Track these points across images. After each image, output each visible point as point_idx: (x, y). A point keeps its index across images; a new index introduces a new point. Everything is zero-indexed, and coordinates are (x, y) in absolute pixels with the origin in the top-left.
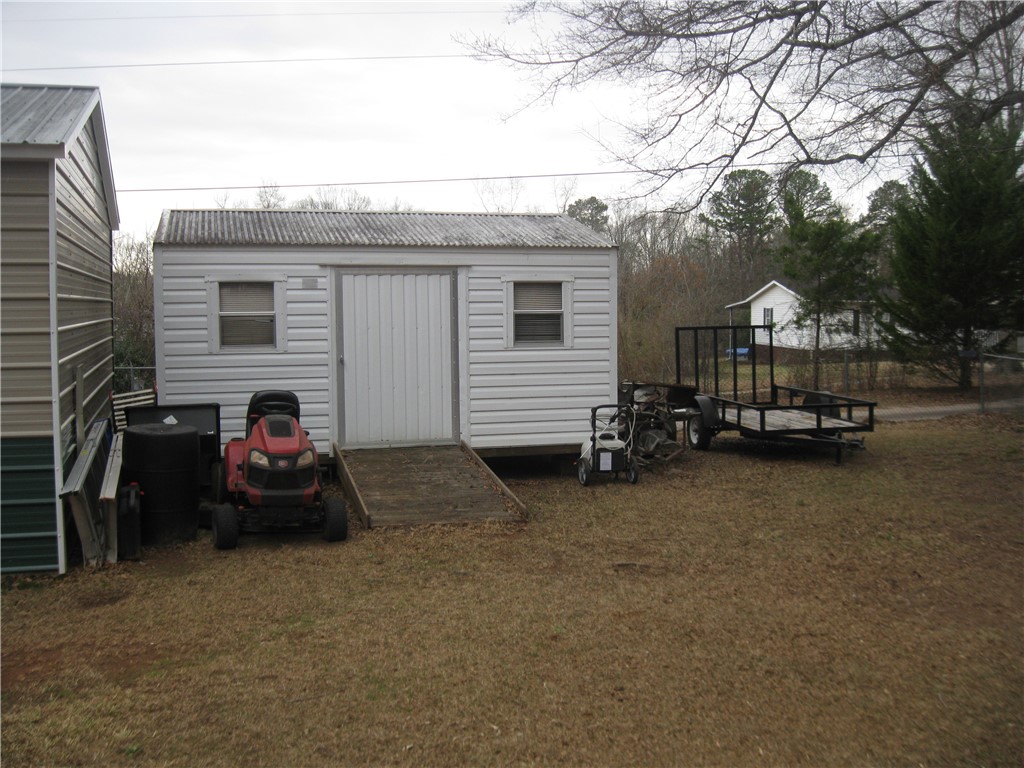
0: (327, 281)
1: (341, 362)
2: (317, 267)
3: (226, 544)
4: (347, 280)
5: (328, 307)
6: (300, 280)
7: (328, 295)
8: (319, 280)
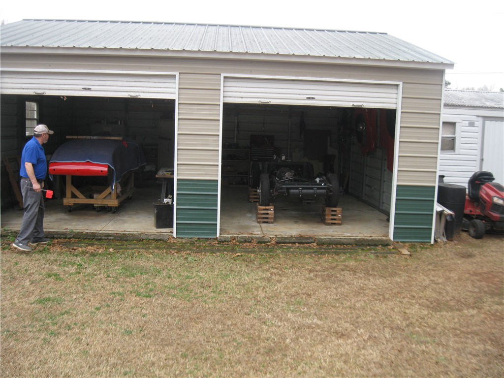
0: (479, 123)
1: (482, 160)
2: (475, 117)
3: (478, 237)
4: (488, 123)
5: (479, 135)
6: (467, 122)
7: (479, 129)
8: (476, 122)
